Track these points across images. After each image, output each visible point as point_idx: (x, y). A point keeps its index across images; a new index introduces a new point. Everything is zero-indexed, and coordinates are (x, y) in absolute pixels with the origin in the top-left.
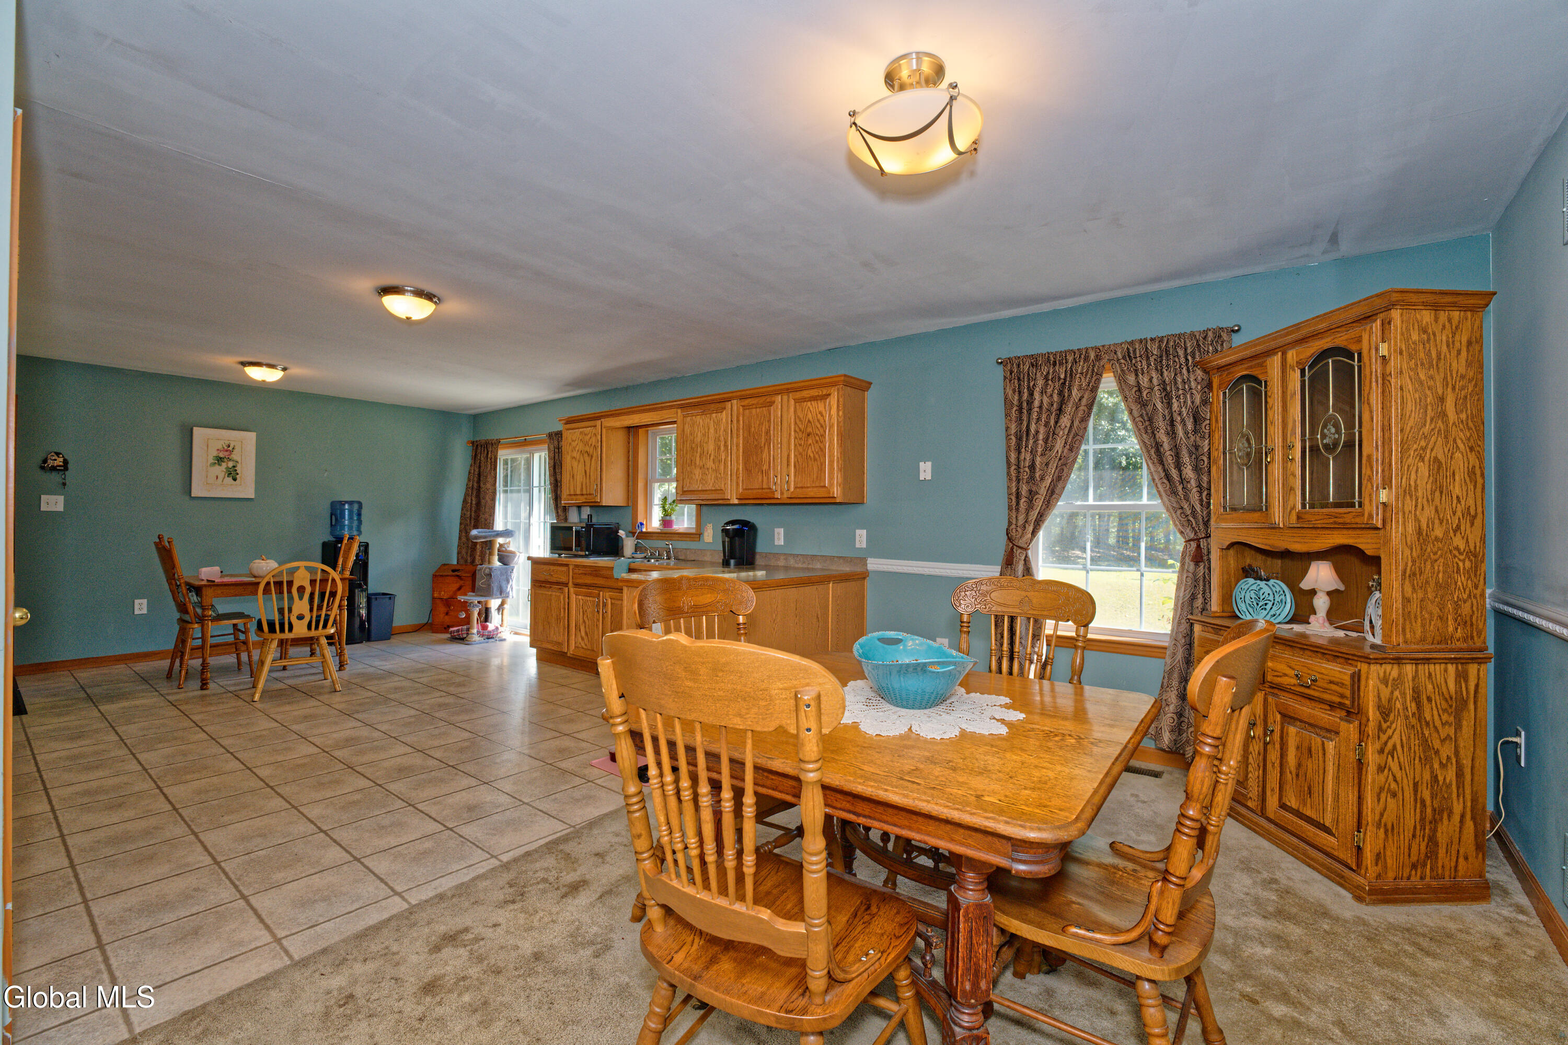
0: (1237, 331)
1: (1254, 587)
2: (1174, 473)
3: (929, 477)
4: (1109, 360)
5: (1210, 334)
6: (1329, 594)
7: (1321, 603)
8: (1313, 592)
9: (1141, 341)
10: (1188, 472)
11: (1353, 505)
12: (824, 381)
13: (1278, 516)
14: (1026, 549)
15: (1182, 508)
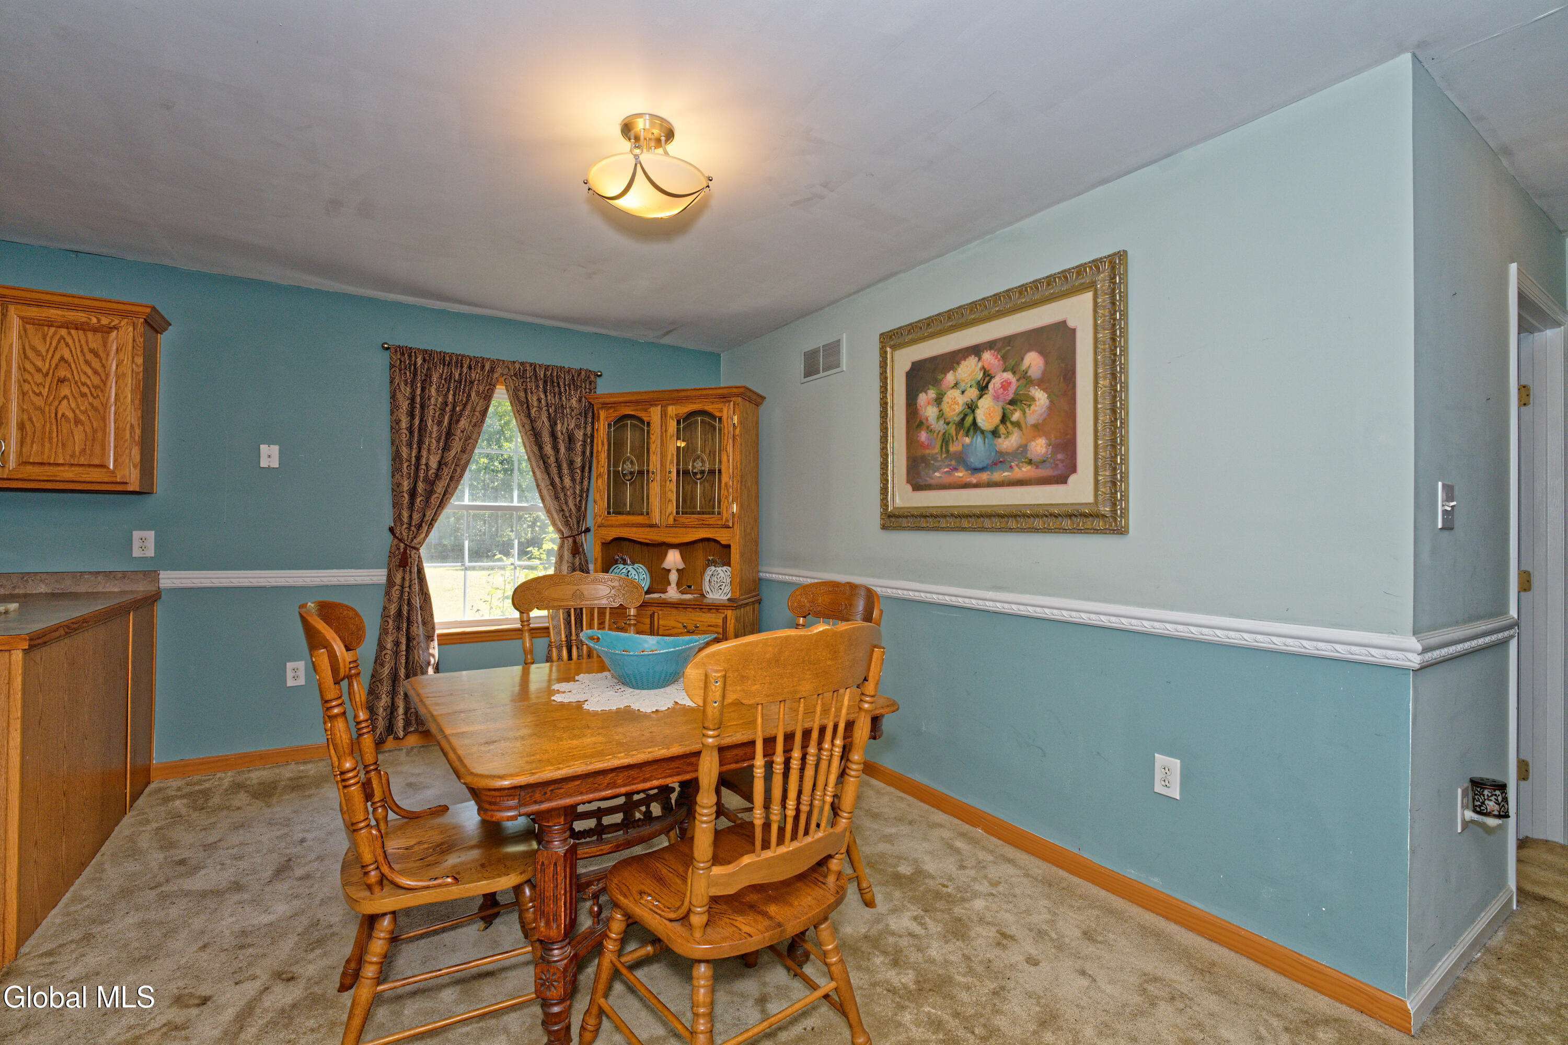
0: (600, 376)
1: (624, 570)
2: (557, 480)
3: (275, 464)
4: (502, 375)
5: (583, 373)
6: (678, 570)
7: (673, 577)
8: (669, 571)
9: (531, 365)
10: (567, 481)
11: (713, 513)
12: (108, 305)
13: (656, 518)
14: (418, 549)
15: (563, 510)
